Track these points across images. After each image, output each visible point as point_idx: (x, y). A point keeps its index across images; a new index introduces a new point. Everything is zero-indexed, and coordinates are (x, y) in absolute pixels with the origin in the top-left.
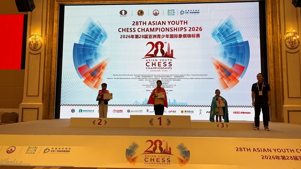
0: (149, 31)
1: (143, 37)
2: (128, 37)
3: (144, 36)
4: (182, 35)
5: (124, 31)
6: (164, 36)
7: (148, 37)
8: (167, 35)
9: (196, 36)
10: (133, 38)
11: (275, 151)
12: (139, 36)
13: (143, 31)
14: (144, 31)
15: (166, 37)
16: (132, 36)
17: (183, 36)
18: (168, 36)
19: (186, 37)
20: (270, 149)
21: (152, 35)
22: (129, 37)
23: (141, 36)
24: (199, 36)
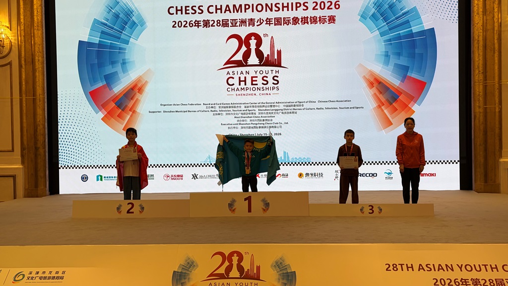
0: (230, 12)
1: (219, 24)
2: (188, 25)
3: (221, 23)
4: (300, 17)
5: (179, 12)
6: (262, 21)
7: (230, 24)
8: (267, 19)
9: (327, 20)
10: (198, 26)
11: (461, 268)
12: (211, 23)
13: (219, 11)
14: (221, 12)
15: (267, 24)
16: (197, 23)
17: (302, 21)
18: (270, 21)
19: (308, 23)
20: (451, 265)
21: (238, 20)
22: (191, 25)
23: (216, 23)
24: (334, 20)
